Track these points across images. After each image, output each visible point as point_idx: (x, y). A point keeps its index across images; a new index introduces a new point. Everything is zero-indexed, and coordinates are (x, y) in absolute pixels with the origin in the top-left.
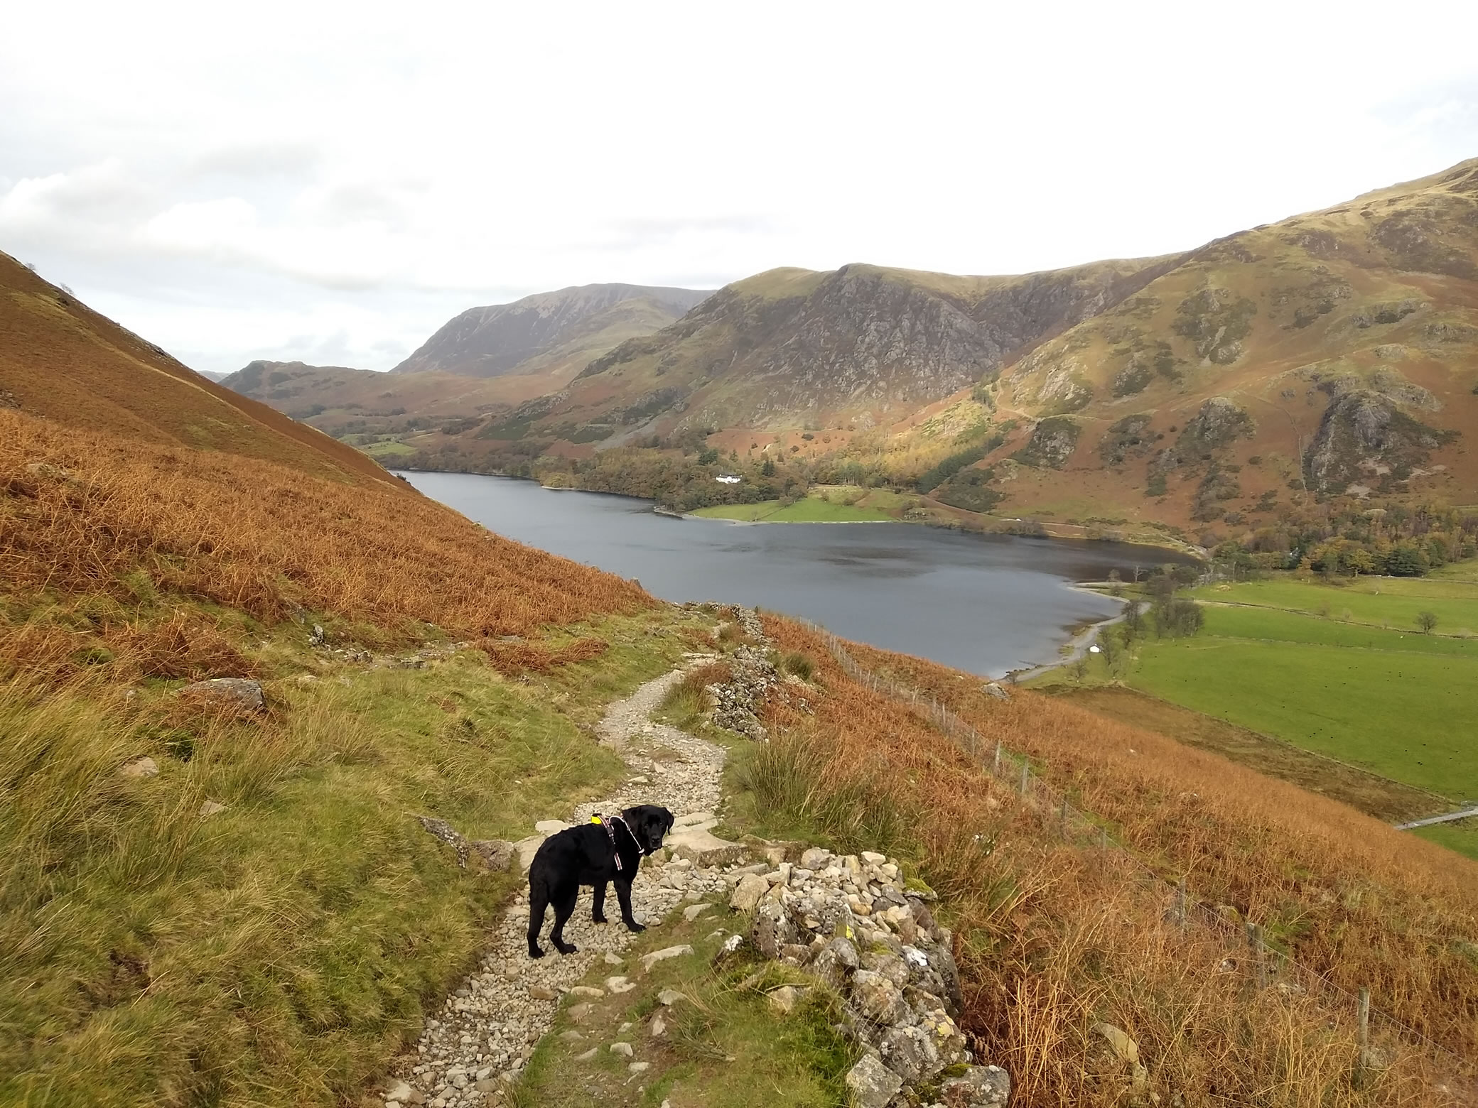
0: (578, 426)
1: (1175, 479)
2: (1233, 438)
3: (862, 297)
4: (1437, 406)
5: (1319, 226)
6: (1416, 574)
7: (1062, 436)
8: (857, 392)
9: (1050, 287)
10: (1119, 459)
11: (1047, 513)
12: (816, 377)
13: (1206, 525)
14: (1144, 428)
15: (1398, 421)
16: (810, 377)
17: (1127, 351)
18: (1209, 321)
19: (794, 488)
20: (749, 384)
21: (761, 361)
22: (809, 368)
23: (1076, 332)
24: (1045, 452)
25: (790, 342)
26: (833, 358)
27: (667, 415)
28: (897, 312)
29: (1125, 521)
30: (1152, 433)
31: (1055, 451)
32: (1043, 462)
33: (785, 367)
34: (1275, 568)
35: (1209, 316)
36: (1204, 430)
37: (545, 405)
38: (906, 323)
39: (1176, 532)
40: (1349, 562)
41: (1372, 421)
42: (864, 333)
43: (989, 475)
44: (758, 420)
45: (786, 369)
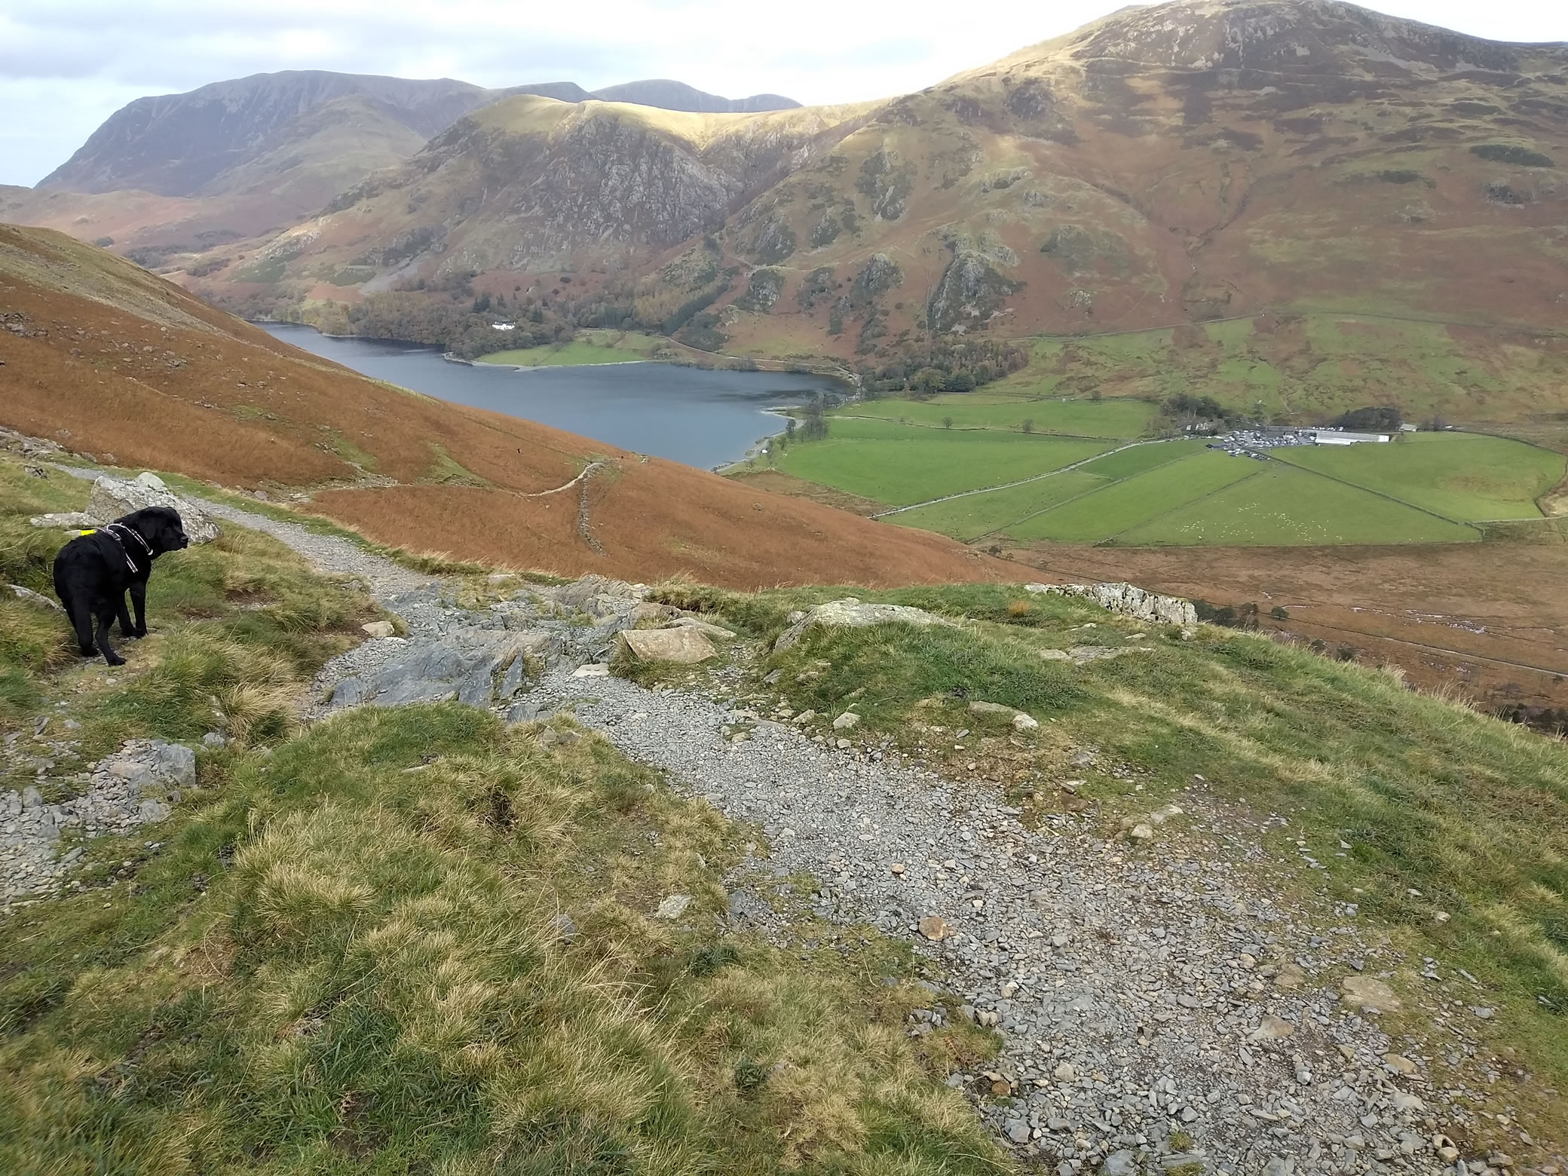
0: (336, 267)
1: (848, 321)
2: (888, 287)
3: (602, 139)
4: (1016, 262)
5: (970, 93)
6: (967, 390)
7: (770, 286)
8: (606, 235)
9: (767, 133)
10: (812, 305)
11: (758, 352)
12: (566, 219)
13: (864, 357)
14: (829, 278)
15: (990, 276)
16: (561, 219)
17: (823, 206)
18: (882, 181)
19: (563, 334)
20: (503, 225)
21: (512, 201)
22: (560, 210)
23: (784, 186)
24: (759, 300)
25: (539, 181)
26: (580, 200)
27: (427, 255)
28: (635, 157)
29: (812, 356)
30: (834, 282)
31: (766, 298)
32: (757, 307)
33: (537, 208)
34: (891, 390)
35: (882, 176)
36: (870, 280)
37: (296, 244)
38: (644, 168)
39: (844, 363)
40: (931, 385)
41: (972, 276)
42: (606, 176)
43: (717, 319)
44: (517, 262)
45: (538, 210)
